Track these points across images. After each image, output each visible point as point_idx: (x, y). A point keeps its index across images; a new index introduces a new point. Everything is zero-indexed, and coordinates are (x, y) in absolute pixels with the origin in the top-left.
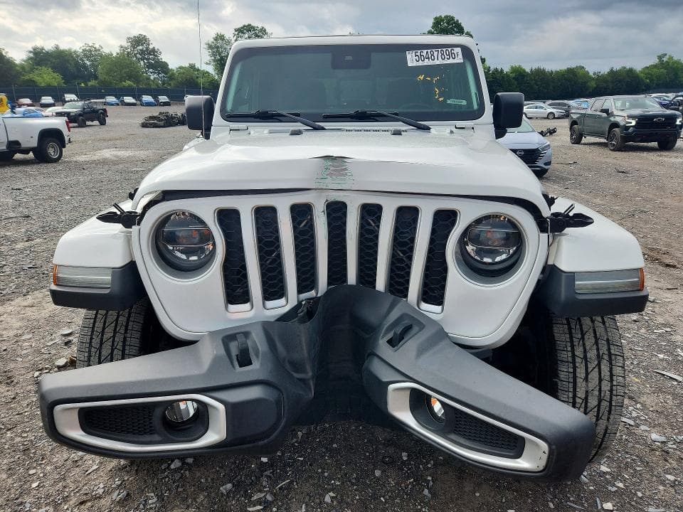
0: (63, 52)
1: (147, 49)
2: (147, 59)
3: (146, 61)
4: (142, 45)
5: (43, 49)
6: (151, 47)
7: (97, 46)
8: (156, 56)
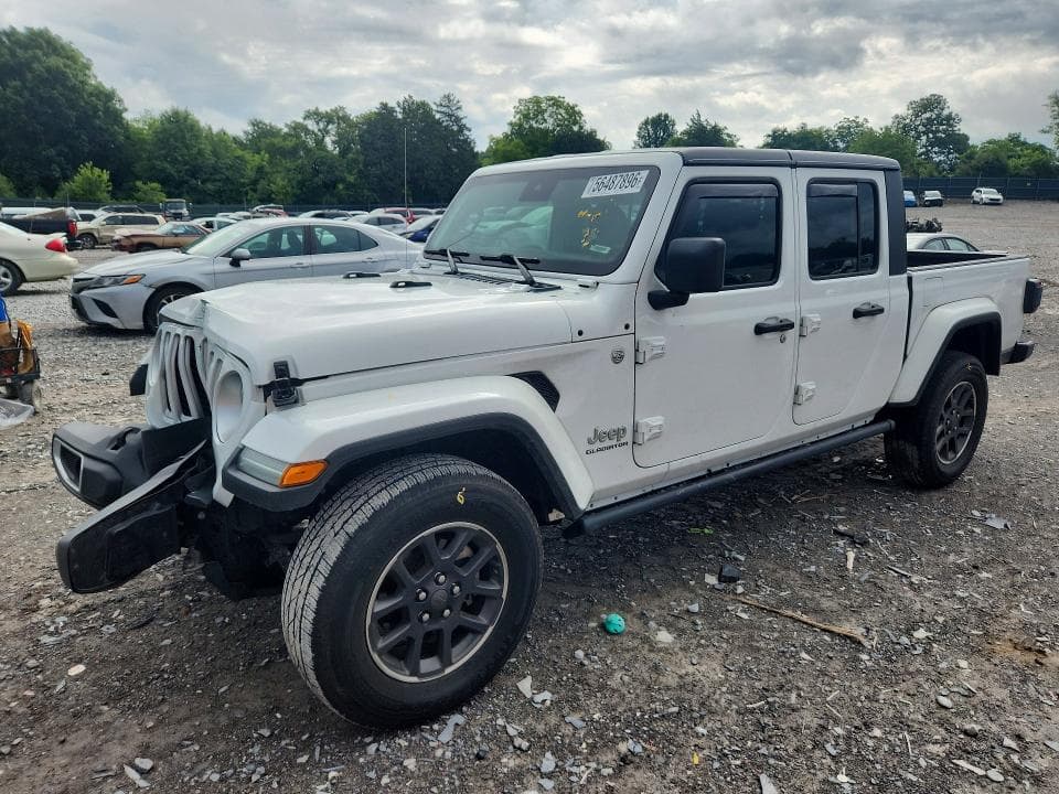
0: (811, 132)
1: (938, 116)
2: (934, 132)
3: (931, 136)
4: (932, 111)
5: (785, 130)
6: (946, 112)
7: (860, 120)
8: (951, 126)
